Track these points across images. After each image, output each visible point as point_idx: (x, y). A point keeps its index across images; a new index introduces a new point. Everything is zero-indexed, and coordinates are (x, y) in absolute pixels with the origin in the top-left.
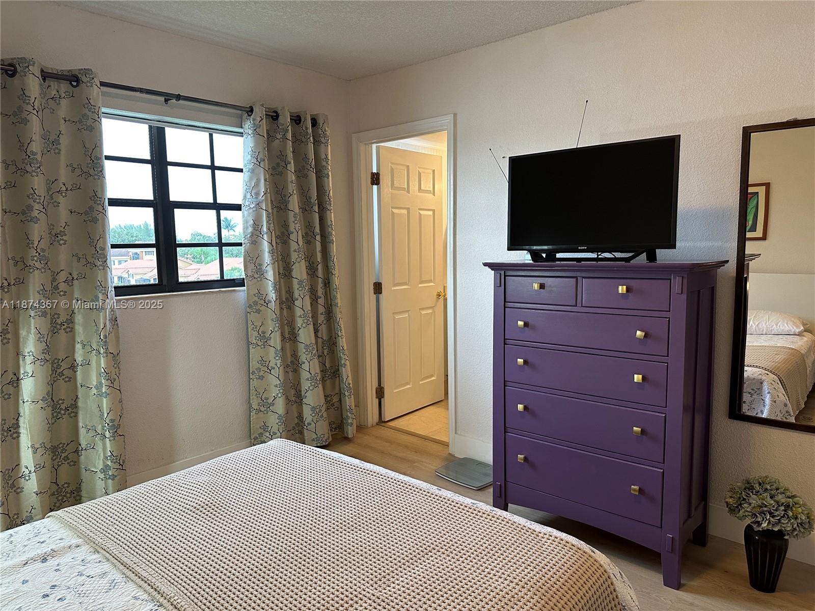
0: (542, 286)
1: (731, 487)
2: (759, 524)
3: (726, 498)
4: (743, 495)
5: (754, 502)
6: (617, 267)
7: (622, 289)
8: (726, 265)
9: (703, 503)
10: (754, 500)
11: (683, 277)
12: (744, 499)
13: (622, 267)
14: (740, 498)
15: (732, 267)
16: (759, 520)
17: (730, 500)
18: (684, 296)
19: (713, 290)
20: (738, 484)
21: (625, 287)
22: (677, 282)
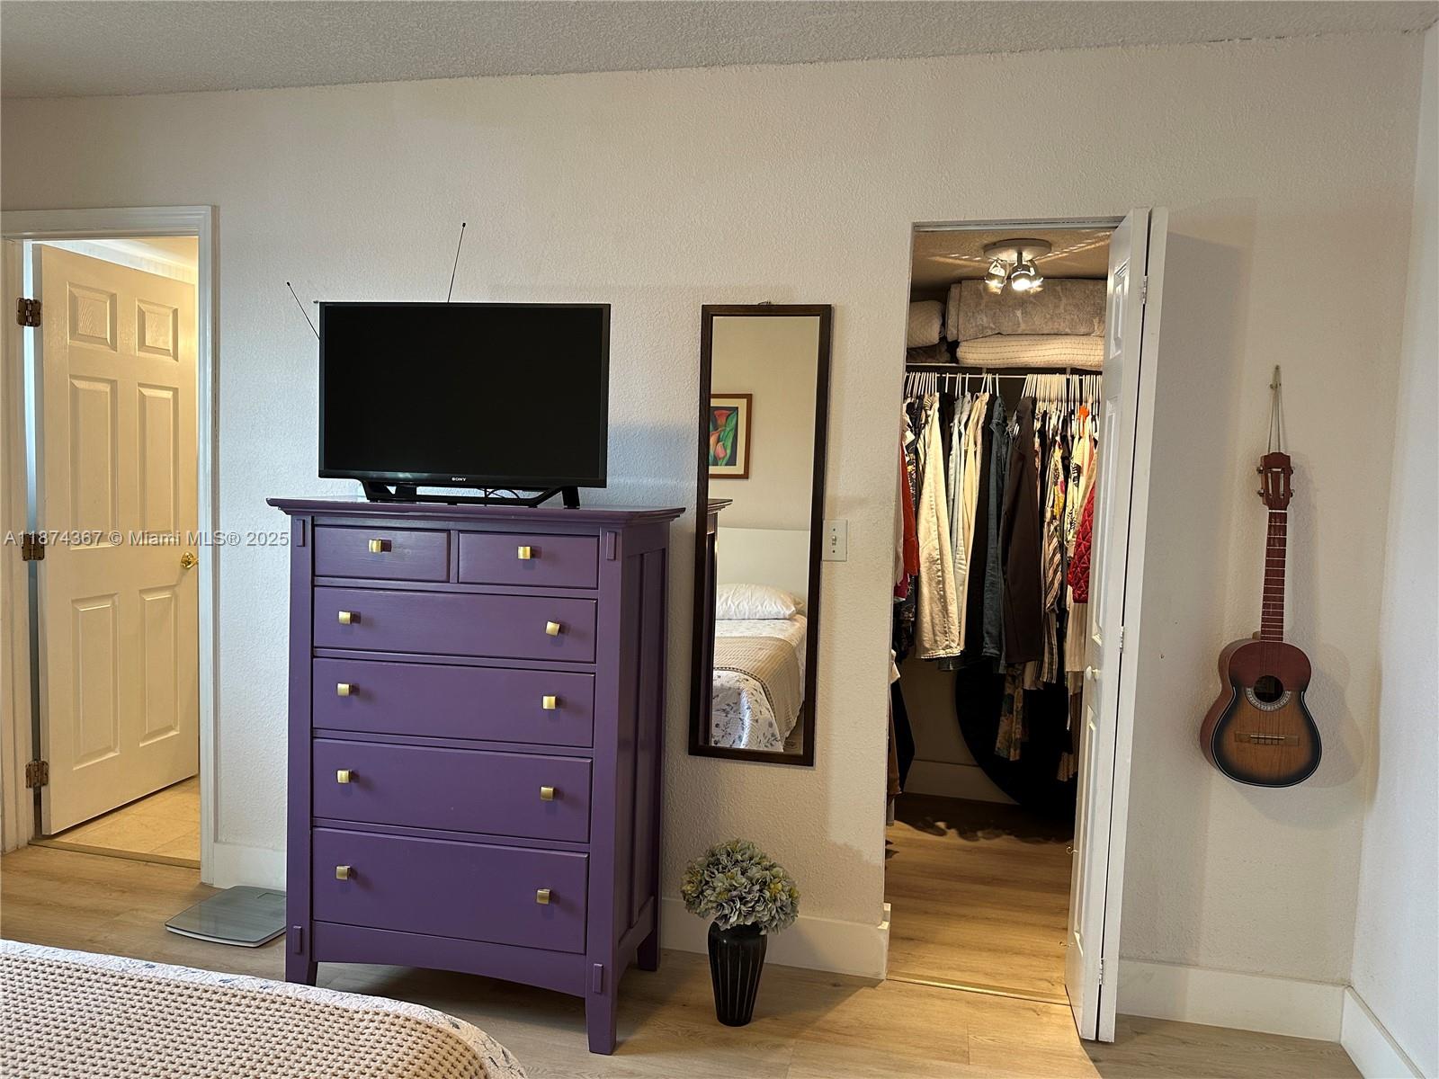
0: (386, 546)
1: (690, 864)
2: (726, 918)
3: (682, 885)
4: (705, 875)
5: (720, 884)
6: (515, 515)
7: (525, 552)
8: (682, 516)
9: (652, 898)
10: (720, 882)
11: (616, 533)
12: (707, 883)
13: (527, 514)
14: (701, 882)
15: (690, 517)
16: (726, 912)
17: (688, 888)
18: (619, 564)
19: (664, 553)
20: (699, 859)
21: (528, 548)
22: (607, 540)
